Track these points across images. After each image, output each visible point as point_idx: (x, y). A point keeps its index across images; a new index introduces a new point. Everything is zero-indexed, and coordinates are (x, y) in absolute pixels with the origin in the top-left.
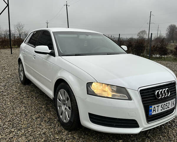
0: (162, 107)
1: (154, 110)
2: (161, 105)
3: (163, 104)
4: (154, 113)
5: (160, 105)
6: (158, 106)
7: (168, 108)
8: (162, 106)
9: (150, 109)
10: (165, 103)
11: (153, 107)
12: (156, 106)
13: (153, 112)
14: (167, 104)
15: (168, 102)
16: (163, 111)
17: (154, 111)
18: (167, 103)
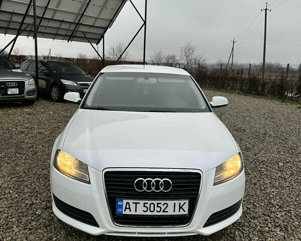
0: (144, 206)
1: (128, 207)
2: (144, 203)
3: (150, 202)
4: (127, 212)
5: (142, 202)
6: (136, 203)
7: (164, 211)
8: (148, 206)
9: (119, 204)
10: (155, 202)
11: (125, 202)
12: (131, 202)
13: (125, 211)
14: (159, 205)
15: (163, 202)
16: (149, 213)
17: (126, 208)
18: (159, 202)
